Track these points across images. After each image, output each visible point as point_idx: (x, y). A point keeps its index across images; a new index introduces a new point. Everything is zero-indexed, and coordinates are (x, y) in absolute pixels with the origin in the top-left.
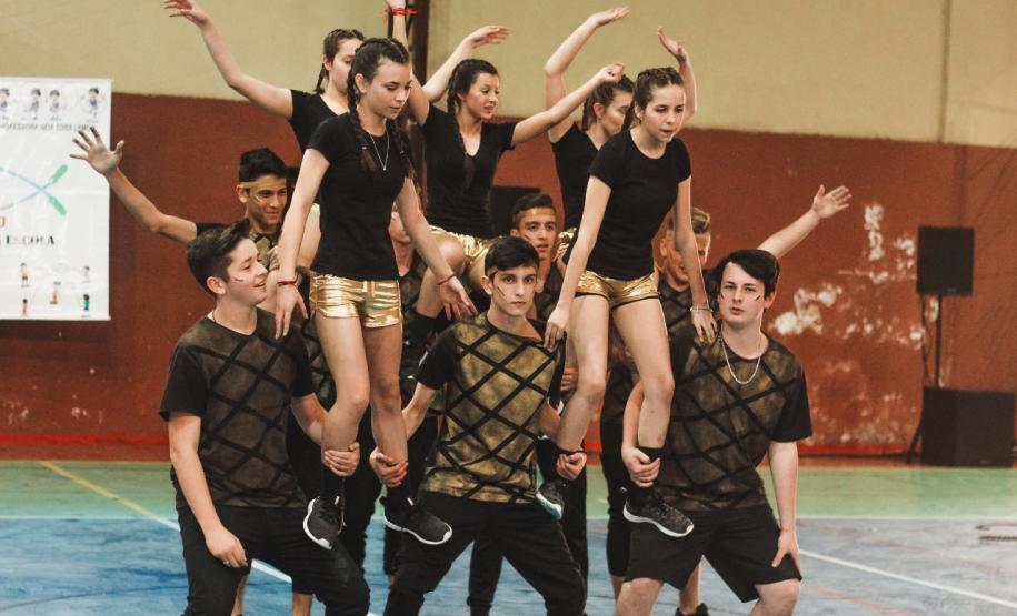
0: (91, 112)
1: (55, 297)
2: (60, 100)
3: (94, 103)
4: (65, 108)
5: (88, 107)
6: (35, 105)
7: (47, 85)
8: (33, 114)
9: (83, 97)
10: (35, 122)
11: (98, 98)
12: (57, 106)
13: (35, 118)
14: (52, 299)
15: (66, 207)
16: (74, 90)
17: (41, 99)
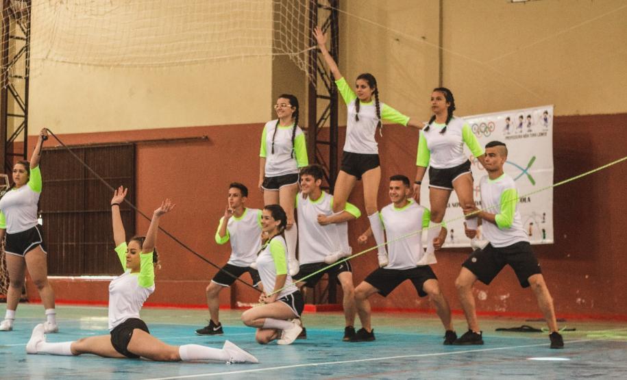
0: (545, 125)
1: (530, 231)
2: (532, 120)
3: (546, 120)
4: (534, 124)
5: (543, 122)
6: (521, 124)
7: (525, 113)
8: (519, 130)
9: (541, 117)
10: (521, 134)
11: (548, 116)
12: (530, 123)
13: (521, 132)
14: (528, 233)
15: (535, 181)
16: (537, 113)
17: (524, 121)
